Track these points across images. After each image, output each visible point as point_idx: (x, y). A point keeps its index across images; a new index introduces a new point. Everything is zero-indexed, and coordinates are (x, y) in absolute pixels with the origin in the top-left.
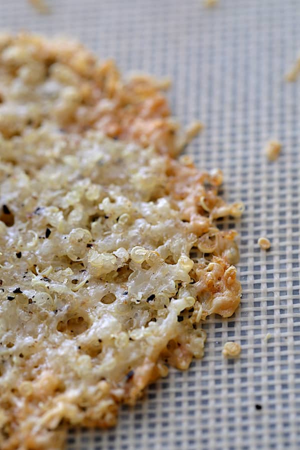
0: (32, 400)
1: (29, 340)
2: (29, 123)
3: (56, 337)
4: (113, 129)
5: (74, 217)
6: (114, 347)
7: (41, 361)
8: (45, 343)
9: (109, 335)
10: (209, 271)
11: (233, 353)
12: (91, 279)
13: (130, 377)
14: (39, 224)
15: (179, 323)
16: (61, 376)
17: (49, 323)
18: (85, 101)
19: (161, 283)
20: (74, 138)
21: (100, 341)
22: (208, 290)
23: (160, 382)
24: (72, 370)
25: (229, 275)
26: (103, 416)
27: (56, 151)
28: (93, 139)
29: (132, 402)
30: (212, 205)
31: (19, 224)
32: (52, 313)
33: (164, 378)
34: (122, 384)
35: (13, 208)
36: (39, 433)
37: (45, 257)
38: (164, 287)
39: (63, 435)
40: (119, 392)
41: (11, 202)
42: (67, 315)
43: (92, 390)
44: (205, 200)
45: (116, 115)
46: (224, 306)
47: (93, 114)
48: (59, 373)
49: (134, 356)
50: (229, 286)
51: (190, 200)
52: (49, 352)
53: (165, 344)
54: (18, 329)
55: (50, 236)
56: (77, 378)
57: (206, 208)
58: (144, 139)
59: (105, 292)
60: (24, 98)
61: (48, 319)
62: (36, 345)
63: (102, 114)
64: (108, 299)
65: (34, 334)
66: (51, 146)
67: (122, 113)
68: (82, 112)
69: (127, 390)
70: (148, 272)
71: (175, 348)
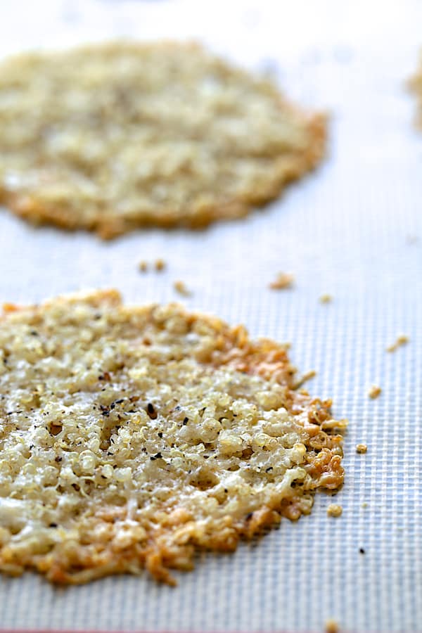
0: (167, 526)
1: (166, 489)
2: (172, 359)
3: (189, 488)
4: (242, 366)
5: (208, 412)
6: (238, 494)
7: (175, 503)
8: (179, 492)
9: (234, 486)
10: (318, 459)
11: (336, 511)
12: (219, 455)
13: (250, 517)
14: (178, 417)
15: (291, 488)
16: (192, 513)
17: (183, 479)
18: (220, 348)
19: (278, 460)
20: (209, 369)
21: (226, 491)
22: (316, 471)
23: (274, 526)
24: (201, 508)
25: (334, 461)
26: (226, 540)
27: (195, 373)
28: (225, 371)
29: (250, 534)
30: (323, 418)
31: (160, 418)
32: (186, 473)
33: (276, 524)
34: (243, 521)
35: (157, 406)
36: (171, 546)
37: (181, 438)
38: (281, 463)
39: (191, 549)
40: (240, 526)
41: (155, 402)
42: (198, 477)
43: (217, 522)
44: (317, 414)
45: (244, 359)
46: (329, 481)
47: (225, 358)
48: (191, 510)
49: (253, 503)
50: (334, 469)
51: (305, 414)
52: (183, 497)
53: (280, 499)
54: (157, 482)
55: (188, 423)
56: (205, 515)
57: (318, 420)
58: (267, 374)
59: (231, 464)
60: (169, 342)
61: (183, 476)
62: (172, 492)
63: (234, 357)
64: (233, 468)
65: (170, 485)
66: (191, 371)
67: (250, 358)
68: (216, 354)
69: (247, 525)
70: (267, 453)
71: (287, 505)
